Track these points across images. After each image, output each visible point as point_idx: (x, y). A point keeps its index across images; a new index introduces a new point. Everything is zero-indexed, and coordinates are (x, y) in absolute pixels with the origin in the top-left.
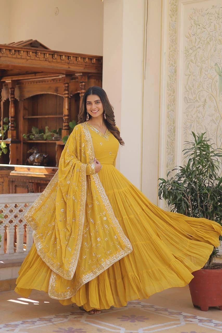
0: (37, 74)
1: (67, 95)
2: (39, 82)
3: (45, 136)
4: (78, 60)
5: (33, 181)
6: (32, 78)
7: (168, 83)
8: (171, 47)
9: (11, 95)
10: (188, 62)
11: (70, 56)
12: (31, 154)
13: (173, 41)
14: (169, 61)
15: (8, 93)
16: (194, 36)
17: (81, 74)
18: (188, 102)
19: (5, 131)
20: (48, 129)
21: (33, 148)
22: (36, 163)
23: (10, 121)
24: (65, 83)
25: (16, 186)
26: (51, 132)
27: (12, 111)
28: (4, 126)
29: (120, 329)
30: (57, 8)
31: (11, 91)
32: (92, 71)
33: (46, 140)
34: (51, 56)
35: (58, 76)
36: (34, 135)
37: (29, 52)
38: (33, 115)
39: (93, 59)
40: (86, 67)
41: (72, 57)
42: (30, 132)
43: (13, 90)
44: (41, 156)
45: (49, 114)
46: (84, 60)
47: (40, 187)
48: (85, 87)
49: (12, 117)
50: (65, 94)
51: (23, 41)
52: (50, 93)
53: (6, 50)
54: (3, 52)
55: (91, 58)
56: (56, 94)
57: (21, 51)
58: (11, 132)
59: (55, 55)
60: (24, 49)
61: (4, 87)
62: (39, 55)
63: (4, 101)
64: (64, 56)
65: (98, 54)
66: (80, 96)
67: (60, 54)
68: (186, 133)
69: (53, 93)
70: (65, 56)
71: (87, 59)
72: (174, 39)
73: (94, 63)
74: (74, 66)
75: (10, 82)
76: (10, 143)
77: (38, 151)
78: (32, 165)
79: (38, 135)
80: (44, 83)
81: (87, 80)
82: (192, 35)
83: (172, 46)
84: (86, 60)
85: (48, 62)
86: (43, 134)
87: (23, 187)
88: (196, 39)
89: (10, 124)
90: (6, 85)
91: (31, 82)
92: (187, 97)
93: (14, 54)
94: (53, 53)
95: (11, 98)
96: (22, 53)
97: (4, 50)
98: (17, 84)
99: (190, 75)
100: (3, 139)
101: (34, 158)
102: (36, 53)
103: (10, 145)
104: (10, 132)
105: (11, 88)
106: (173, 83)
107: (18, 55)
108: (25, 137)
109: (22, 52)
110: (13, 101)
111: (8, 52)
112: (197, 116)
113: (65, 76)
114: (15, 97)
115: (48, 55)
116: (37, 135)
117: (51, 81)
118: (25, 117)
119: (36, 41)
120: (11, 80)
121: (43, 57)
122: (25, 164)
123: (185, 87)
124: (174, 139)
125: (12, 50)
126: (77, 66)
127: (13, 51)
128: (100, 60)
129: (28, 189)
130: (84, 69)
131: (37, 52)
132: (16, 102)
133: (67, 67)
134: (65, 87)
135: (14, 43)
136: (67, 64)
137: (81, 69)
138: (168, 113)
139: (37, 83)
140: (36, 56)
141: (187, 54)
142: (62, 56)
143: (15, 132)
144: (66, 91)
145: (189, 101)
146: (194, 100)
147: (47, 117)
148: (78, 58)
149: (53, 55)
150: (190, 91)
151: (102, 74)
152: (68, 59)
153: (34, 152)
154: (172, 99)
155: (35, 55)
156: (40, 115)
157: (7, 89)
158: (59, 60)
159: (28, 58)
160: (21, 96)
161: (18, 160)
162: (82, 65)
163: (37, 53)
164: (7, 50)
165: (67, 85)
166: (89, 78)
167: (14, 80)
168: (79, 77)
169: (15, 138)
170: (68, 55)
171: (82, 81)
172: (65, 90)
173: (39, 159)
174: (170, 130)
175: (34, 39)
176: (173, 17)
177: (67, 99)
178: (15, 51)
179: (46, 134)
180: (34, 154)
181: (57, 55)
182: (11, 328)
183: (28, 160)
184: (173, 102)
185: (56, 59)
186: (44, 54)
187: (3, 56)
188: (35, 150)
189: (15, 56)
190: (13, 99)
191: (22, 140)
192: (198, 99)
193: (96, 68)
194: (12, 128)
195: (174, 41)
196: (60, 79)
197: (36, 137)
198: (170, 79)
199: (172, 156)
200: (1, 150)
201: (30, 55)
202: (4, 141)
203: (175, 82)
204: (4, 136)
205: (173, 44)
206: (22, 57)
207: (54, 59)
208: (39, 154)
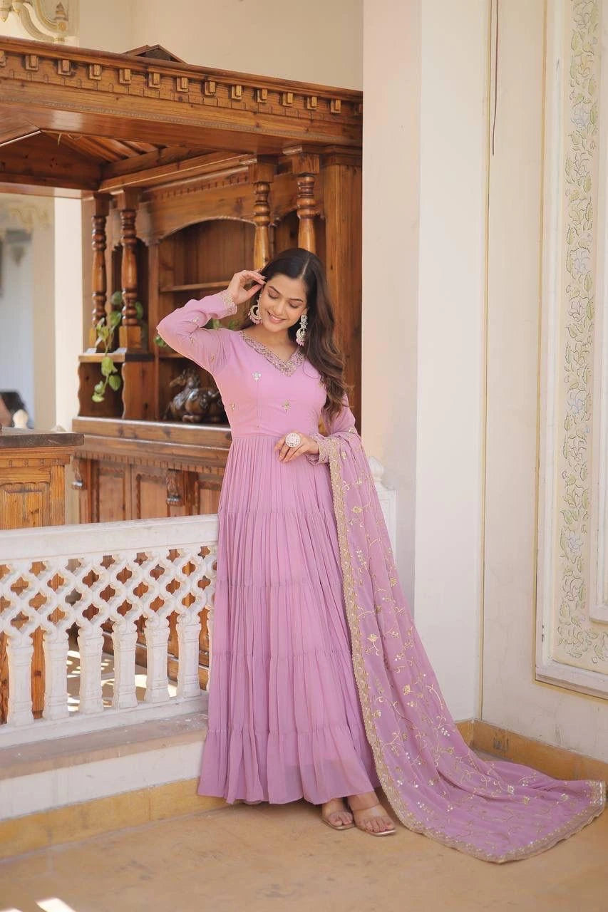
0: (183, 163)
1: (263, 219)
4: (284, 104)
5: (177, 468)
7: (568, 160)
8: (579, 39)
9: (125, 230)
11: (261, 90)
12: (181, 389)
13: (584, 21)
14: (572, 86)
15: (118, 224)
17: (300, 149)
19: (113, 328)
21: (184, 373)
22: (188, 414)
23: (125, 302)
24: (258, 181)
25: (139, 478)
27: (129, 274)
31: (126, 219)
32: (334, 137)
34: (196, 87)
38: (186, 283)
39: (335, 100)
40: (313, 127)
41: (265, 92)
43: (129, 215)
44: (202, 395)
45: (226, 278)
46: (305, 106)
47: (196, 484)
48: (312, 188)
49: (128, 291)
50: (258, 215)
52: (221, 217)
53: (40, 62)
54: (31, 66)
55: (327, 96)
56: (239, 219)
58: (128, 331)
59: (208, 81)
62: (155, 82)
63: (114, 250)
64: (239, 88)
65: (348, 85)
66: (299, 216)
67: (226, 80)
69: (230, 215)
70: (244, 88)
71: (314, 100)
73: (338, 112)
74: (274, 120)
75: (121, 194)
76: (123, 360)
77: (198, 379)
80: (206, 189)
81: (317, 169)
83: (582, 38)
84: (311, 102)
85: (187, 106)
87: (156, 481)
89: (124, 308)
93: (72, 76)
94: (203, 77)
95: (126, 239)
96: (97, 73)
97: (34, 59)
100: (107, 350)
101: (185, 400)
102: (146, 75)
103: (124, 365)
104: (123, 331)
105: (124, 211)
106: (587, 156)
107: (84, 79)
109: (97, 68)
110: (131, 244)
111: (48, 67)
113: (256, 160)
114: (138, 236)
115: (185, 81)
117: (223, 184)
118: (164, 290)
119: (158, 48)
120: (125, 189)
121: (171, 90)
124: (591, 340)
125: (62, 60)
126: (282, 122)
127: (66, 65)
128: (353, 101)
129: (167, 487)
130: (308, 131)
131: (150, 70)
132: (139, 250)
133: (253, 123)
134: (257, 193)
136: (251, 114)
137: (300, 132)
138: (569, 255)
139: (189, 192)
142: (233, 89)
143: (138, 330)
144: (261, 205)
147: (221, 285)
148: (284, 96)
149: (202, 82)
152: (255, 98)
153: (186, 384)
154: (582, 210)
155: (145, 80)
156: (203, 282)
157: (117, 214)
158: (224, 101)
159: (119, 89)
160: (155, 231)
161: (146, 406)
162: (299, 118)
163: (150, 76)
164: (44, 62)
165: (262, 188)
166: (324, 162)
167: (131, 187)
168: (295, 161)
169: (137, 346)
170: (254, 86)
171: (302, 172)
172: (259, 203)
173: (197, 403)
174: (575, 311)
177: (263, 230)
178: (74, 64)
180: (187, 390)
181: (217, 84)
185: (213, 96)
186: (175, 78)
187: (32, 81)
188: (190, 379)
189: (69, 82)
190: (130, 241)
191: (156, 352)
193: (344, 130)
194: (131, 321)
195: (588, 20)
196: (245, 176)
198: (576, 144)
199: (583, 395)
200: (103, 378)
201: (124, 79)
202: (109, 354)
203: (590, 154)
204: (110, 341)
205: (584, 30)
206: (100, 87)
207: (207, 96)
208: (197, 390)
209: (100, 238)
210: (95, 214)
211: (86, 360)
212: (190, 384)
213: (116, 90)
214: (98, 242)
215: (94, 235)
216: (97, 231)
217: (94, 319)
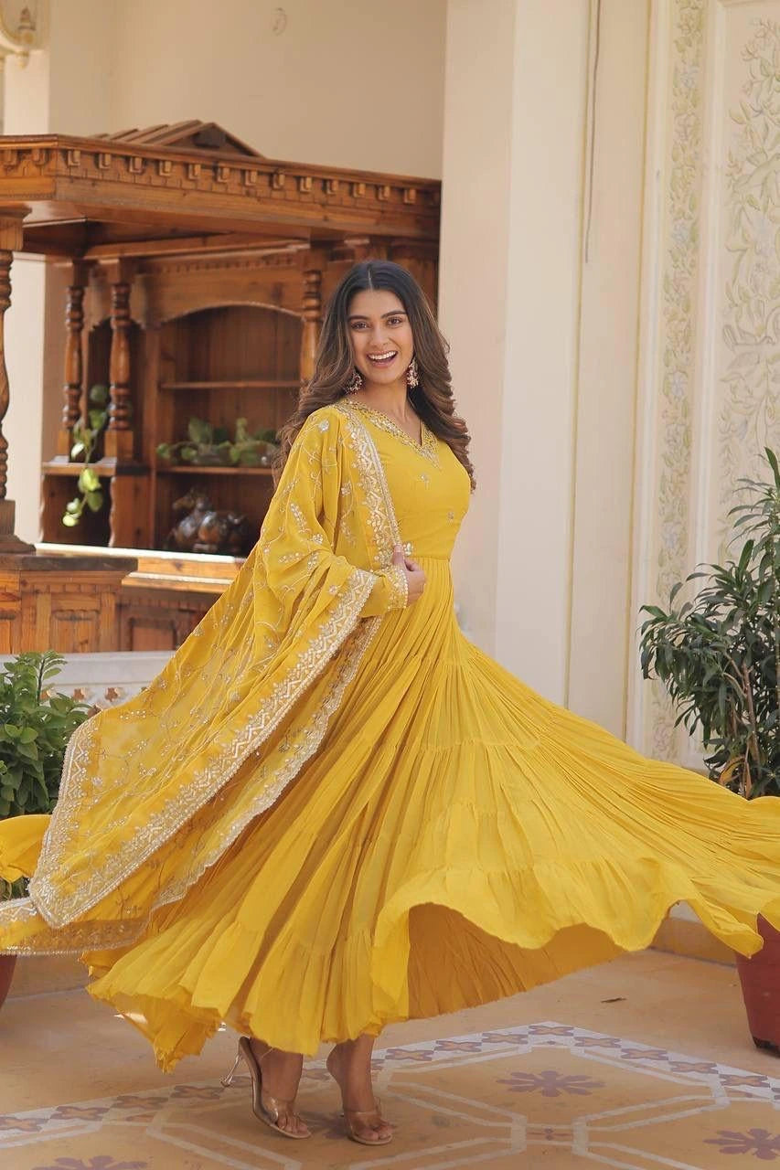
0: (210, 239)
1: (313, 314)
2: (217, 264)
3: (234, 453)
4: (355, 195)
5: (193, 608)
6: (192, 250)
7: (667, 277)
8: (680, 150)
9: (117, 308)
10: (739, 206)
11: (331, 181)
12: (185, 513)
13: (685, 133)
14: (673, 199)
15: (105, 299)
16: (761, 117)
17: (366, 241)
18: (737, 344)
19: (95, 432)
20: (247, 429)
21: (192, 491)
22: (203, 543)
23: (114, 398)
24: (309, 269)
25: (132, 623)
26: (258, 439)
27: (119, 362)
28: (93, 414)
29: (509, 1120)
30: (280, 9)
31: (118, 295)
32: (406, 230)
33: (236, 465)
34: (265, 180)
35: (284, 246)
36: (195, 447)
37: (191, 167)
38: (192, 379)
39: (409, 189)
40: (382, 218)
41: (335, 183)
42: (180, 436)
43: (123, 290)
44: (221, 521)
45: (250, 377)
46: (377, 196)
49: (119, 386)
50: (309, 309)
51: (166, 126)
52: (253, 303)
53: (112, 160)
54: (104, 165)
55: (401, 186)
56: (277, 308)
57: (164, 161)
58: (118, 437)
59: (278, 175)
60: (177, 154)
61: (92, 281)
62: (224, 177)
63: (92, 329)
64: (309, 180)
65: (426, 174)
67: (296, 172)
68: (729, 450)
69: (266, 302)
70: (314, 179)
71: (387, 189)
72: (689, 126)
73: (413, 202)
74: (343, 213)
75: (113, 265)
76: (112, 473)
77: (210, 502)
78: (189, 550)
79: (210, 446)
80: (233, 268)
82: (753, 113)
83: (683, 150)
84: (383, 193)
85: (254, 200)
86: (227, 444)
87: (157, 625)
88: (766, 125)
89: (113, 407)
90: (102, 273)
91: (188, 265)
92: (734, 325)
93: (143, 172)
94: (273, 170)
95: (118, 318)
96: (167, 169)
97: (108, 158)
98: (141, 271)
99: (745, 250)
100: (88, 458)
101: (197, 526)
102: (215, 169)
103: (113, 480)
104: (111, 435)
105: (117, 286)
106: (687, 275)
107: (153, 176)
108: (167, 455)
109: (168, 164)
110: (125, 328)
111: (120, 166)
112: (768, 392)
113: (306, 246)
114: (133, 317)
115: (254, 175)
116: (205, 449)
117: (258, 264)
118: (165, 386)
119: (213, 127)
120: (120, 259)
121: (239, 184)
122: (165, 547)
123: (728, 292)
124: (687, 471)
125: (134, 158)
126: (352, 214)
127: (138, 162)
128: (430, 192)
129: (175, 632)
130: (377, 224)
131: (220, 165)
132: (133, 334)
133: (321, 217)
134: (309, 283)
135: (135, 131)
136: (319, 206)
137: (367, 224)
138: (666, 378)
139: (207, 267)
140: (215, 179)
141: (736, 177)
142: (302, 181)
143: (130, 435)
144: (313, 298)
145: (739, 341)
146: (760, 336)
147: (241, 385)
148: (355, 187)
149: (271, 175)
150: (745, 307)
151: (436, 241)
152: (324, 189)
153: (194, 506)
154: (681, 332)
155: (213, 174)
156: (216, 381)
157: (103, 287)
158: (292, 194)
159: (188, 185)
160: (153, 310)
161: (138, 532)
162: (371, 210)
163: (219, 170)
164: (116, 159)
165: (313, 278)
166: (392, 255)
167: (130, 258)
168: (358, 253)
169: (129, 456)
170: (325, 178)
172: (308, 295)
174: (670, 438)
175: (206, 120)
176: (688, 48)
177: (312, 326)
178: (145, 161)
179: (238, 445)
180: (196, 513)
181: (286, 176)
182: (137, 1109)
183: (176, 534)
184: (684, 339)
185: (281, 189)
186: (243, 172)
187: (103, 180)
188: (199, 499)
189: (143, 180)
190: (123, 323)
191: (153, 465)
192: (770, 332)
193: (417, 222)
194: (122, 424)
195: (690, 133)
196: (289, 258)
197: (202, 454)
198: (676, 261)
199: (678, 529)
200: (81, 496)
201: (193, 174)
202: (91, 465)
203: (690, 274)
204: (92, 449)
205: (686, 143)
206: (169, 184)
207: (276, 190)
208: (215, 514)
209: (77, 315)
210: (72, 284)
211: (52, 472)
212: (200, 505)
213: (184, 186)
214: (73, 320)
215: (68, 310)
216: (73, 305)
217: (65, 419)
